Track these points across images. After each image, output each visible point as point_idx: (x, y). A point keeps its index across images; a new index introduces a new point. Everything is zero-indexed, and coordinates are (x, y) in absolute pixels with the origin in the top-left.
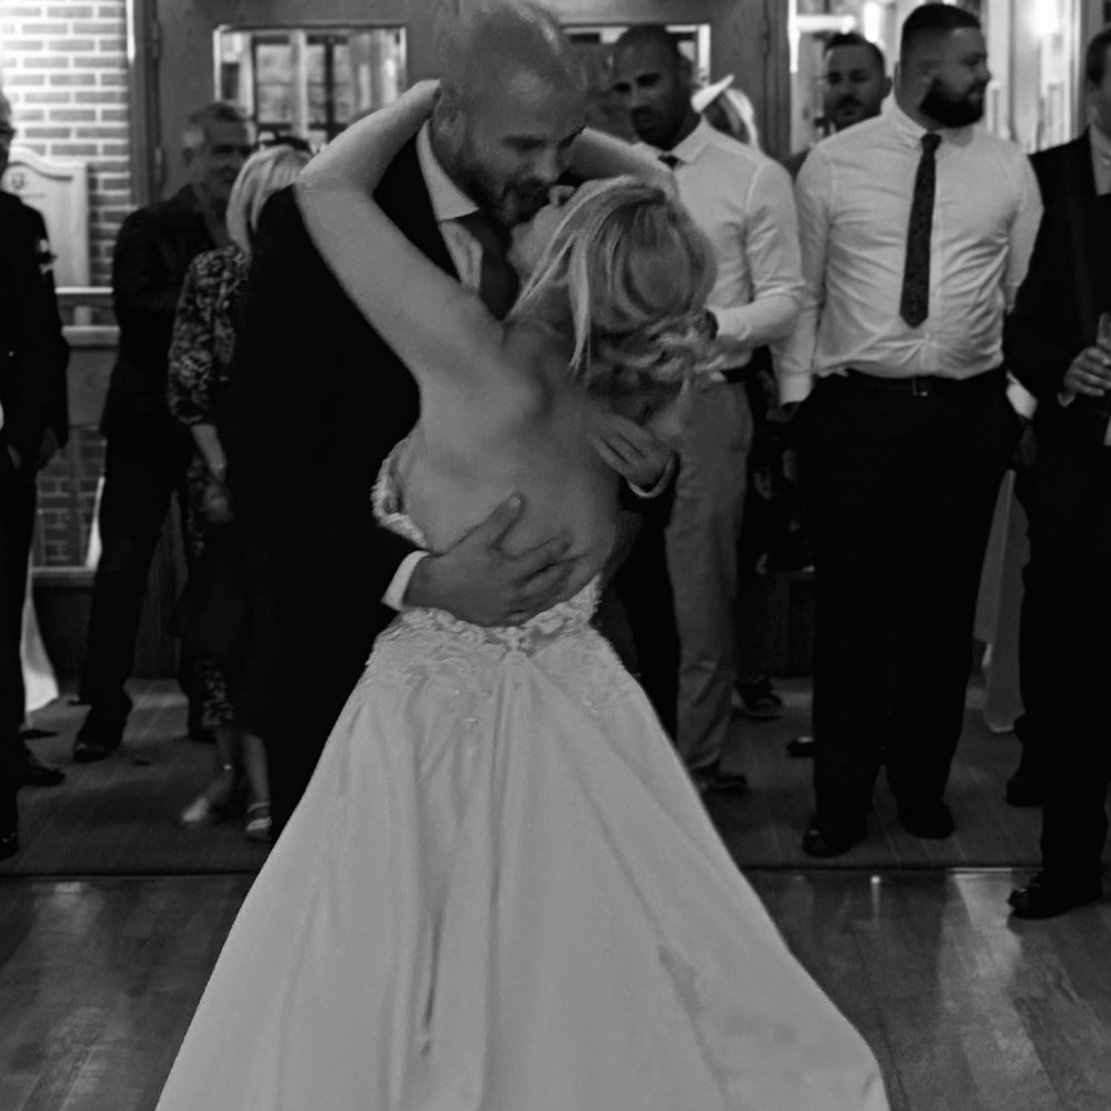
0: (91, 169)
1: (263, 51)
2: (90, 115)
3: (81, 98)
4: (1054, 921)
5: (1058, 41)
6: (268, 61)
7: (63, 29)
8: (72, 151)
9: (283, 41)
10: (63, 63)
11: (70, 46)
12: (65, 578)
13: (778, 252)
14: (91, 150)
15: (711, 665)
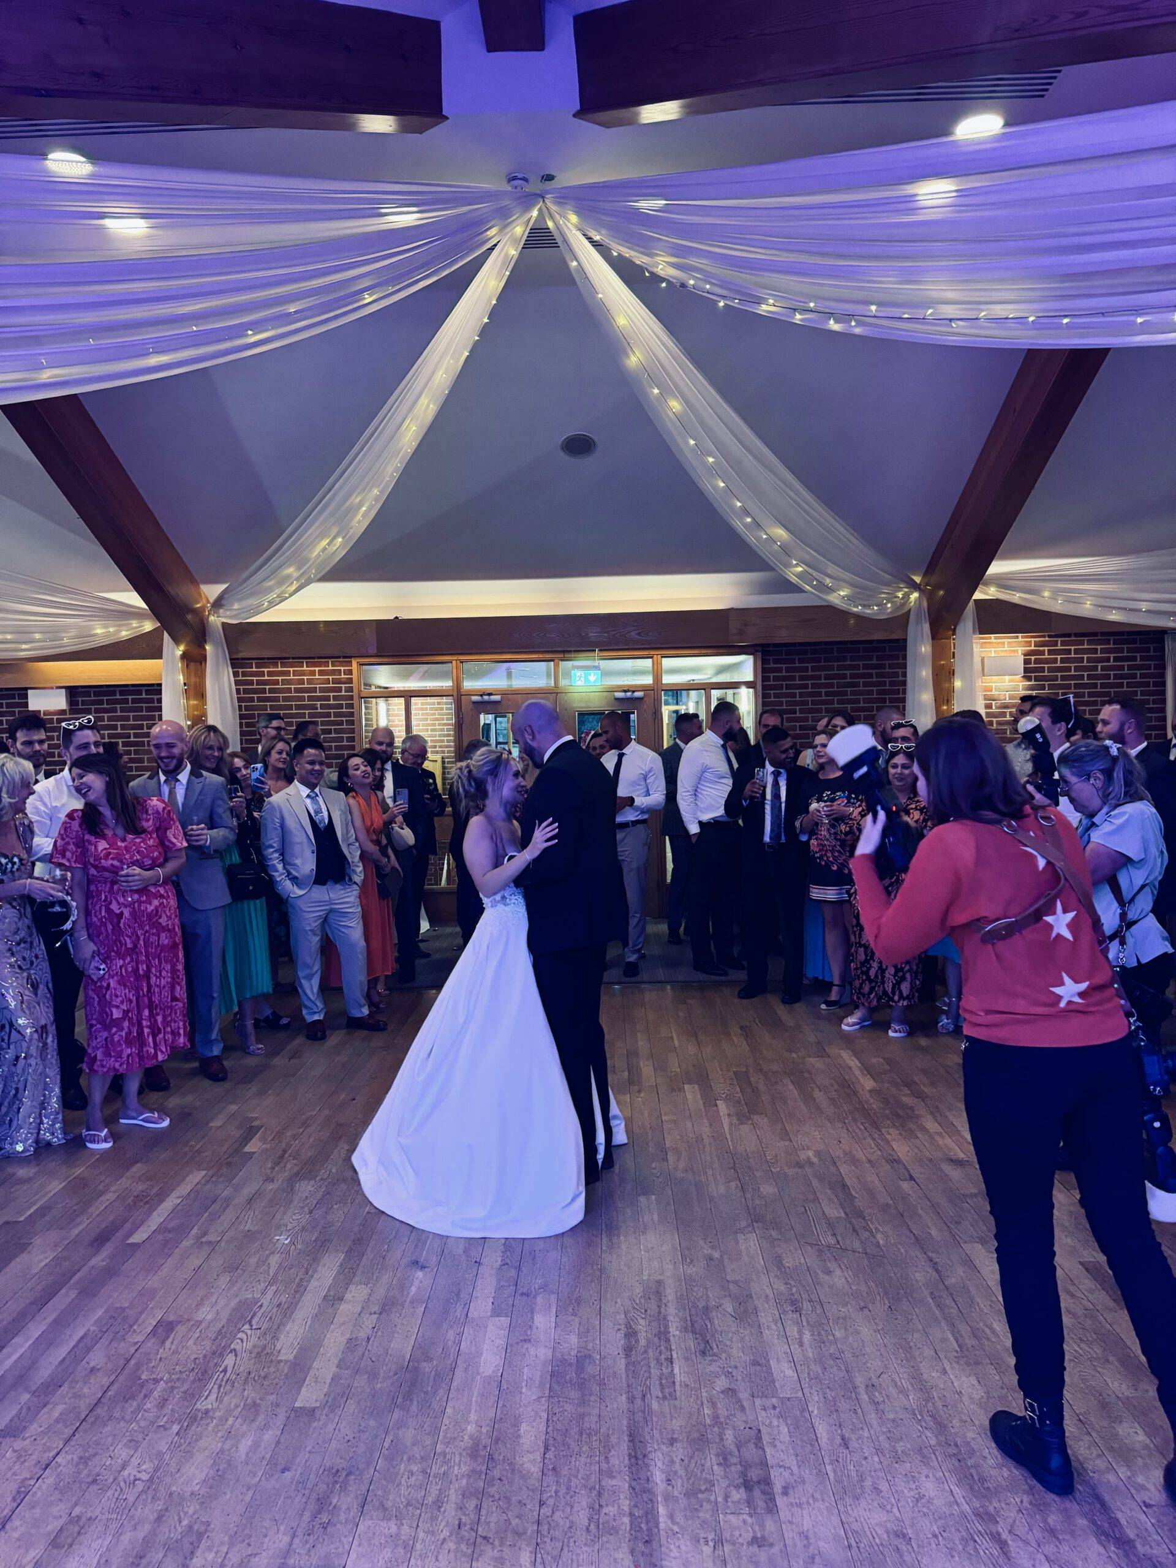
0: (443, 758)
1: (498, 719)
2: (442, 741)
3: (440, 736)
4: (753, 999)
5: (749, 713)
6: (501, 723)
7: (435, 714)
8: (437, 752)
9: (505, 717)
10: (434, 725)
11: (437, 719)
12: (434, 889)
13: (656, 782)
14: (443, 752)
15: (638, 915)
